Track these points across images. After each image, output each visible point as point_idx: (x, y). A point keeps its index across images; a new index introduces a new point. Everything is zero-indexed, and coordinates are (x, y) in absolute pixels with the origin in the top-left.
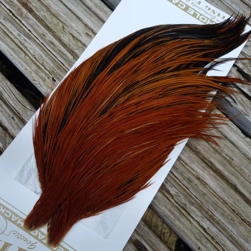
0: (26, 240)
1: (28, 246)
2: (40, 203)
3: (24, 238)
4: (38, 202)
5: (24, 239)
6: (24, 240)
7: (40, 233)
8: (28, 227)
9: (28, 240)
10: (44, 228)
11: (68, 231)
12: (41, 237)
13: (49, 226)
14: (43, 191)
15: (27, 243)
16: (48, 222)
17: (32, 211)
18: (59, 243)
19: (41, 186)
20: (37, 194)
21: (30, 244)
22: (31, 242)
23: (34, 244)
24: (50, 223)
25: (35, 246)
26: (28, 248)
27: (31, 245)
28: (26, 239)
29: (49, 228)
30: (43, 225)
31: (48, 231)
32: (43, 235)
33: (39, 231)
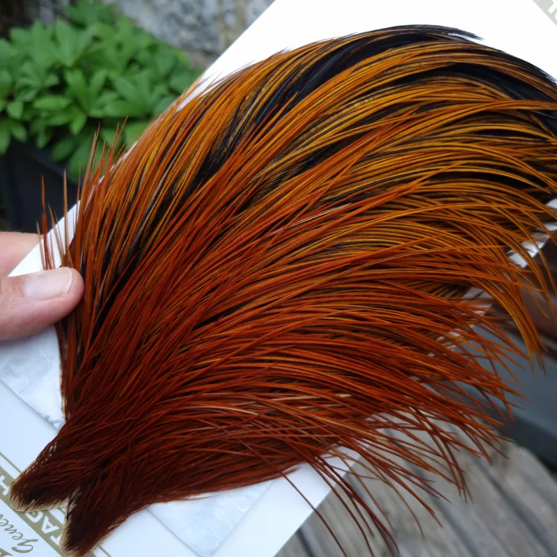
0: (11, 530)
1: (15, 543)
2: (56, 449)
3: (6, 525)
5: (6, 527)
6: (6, 530)
7: (46, 519)
8: (20, 500)
9: (15, 531)
10: (59, 509)
11: (117, 526)
12: (48, 527)
13: (72, 506)
14: (67, 419)
15: (13, 537)
16: (71, 495)
17: (34, 464)
18: (92, 550)
19: (64, 405)
20: (51, 424)
21: (20, 541)
22: (22, 536)
23: (28, 541)
24: (73, 499)
25: (30, 548)
26: (14, 549)
27: (22, 544)
28: (12, 526)
29: (70, 511)
30: (58, 501)
31: (67, 517)
32: (54, 525)
33: (46, 512)
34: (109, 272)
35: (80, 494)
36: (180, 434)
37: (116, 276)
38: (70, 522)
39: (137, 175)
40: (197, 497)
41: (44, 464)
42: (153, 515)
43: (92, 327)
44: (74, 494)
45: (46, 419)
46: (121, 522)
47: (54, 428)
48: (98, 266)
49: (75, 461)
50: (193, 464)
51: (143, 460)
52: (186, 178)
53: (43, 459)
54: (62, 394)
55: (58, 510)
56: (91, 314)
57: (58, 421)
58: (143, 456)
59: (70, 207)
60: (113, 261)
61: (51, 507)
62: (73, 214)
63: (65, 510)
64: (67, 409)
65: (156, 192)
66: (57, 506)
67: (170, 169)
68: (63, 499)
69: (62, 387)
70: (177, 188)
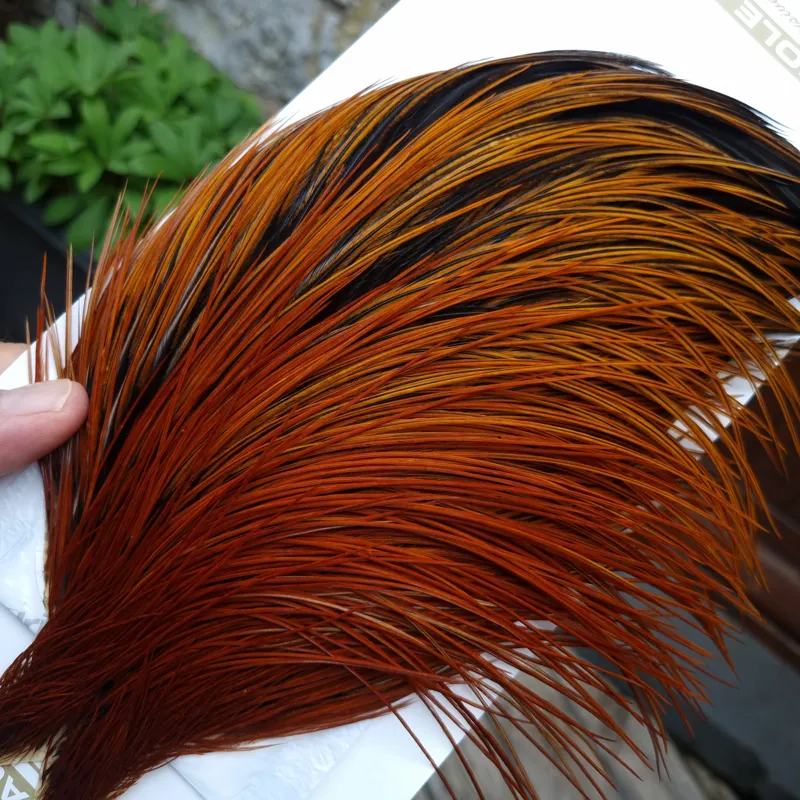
2: (32, 663)
4: (25, 655)
7: (10, 780)
10: (31, 763)
12: (11, 793)
13: (51, 760)
14: (50, 615)
16: (49, 744)
19: (47, 595)
20: (26, 625)
24: (53, 747)
29: (48, 766)
30: (30, 750)
31: (43, 778)
32: (21, 791)
33: (9, 769)
34: (125, 388)
35: (65, 739)
36: (227, 639)
37: (135, 391)
38: (46, 784)
39: (173, 247)
40: (251, 745)
41: (12, 688)
42: (180, 775)
43: (96, 472)
44: (55, 739)
45: (19, 618)
46: (128, 785)
47: (31, 631)
48: (111, 380)
49: (61, 683)
50: (245, 691)
51: (167, 682)
52: (245, 245)
53: (11, 681)
54: (47, 578)
55: (29, 766)
56: (95, 453)
57: (37, 621)
58: (167, 676)
59: (75, 298)
60: (133, 370)
61: (18, 760)
62: (79, 309)
63: (39, 765)
64: (53, 602)
65: (199, 269)
66: (27, 759)
67: (222, 234)
68: (38, 748)
69: (47, 567)
70: (231, 260)
